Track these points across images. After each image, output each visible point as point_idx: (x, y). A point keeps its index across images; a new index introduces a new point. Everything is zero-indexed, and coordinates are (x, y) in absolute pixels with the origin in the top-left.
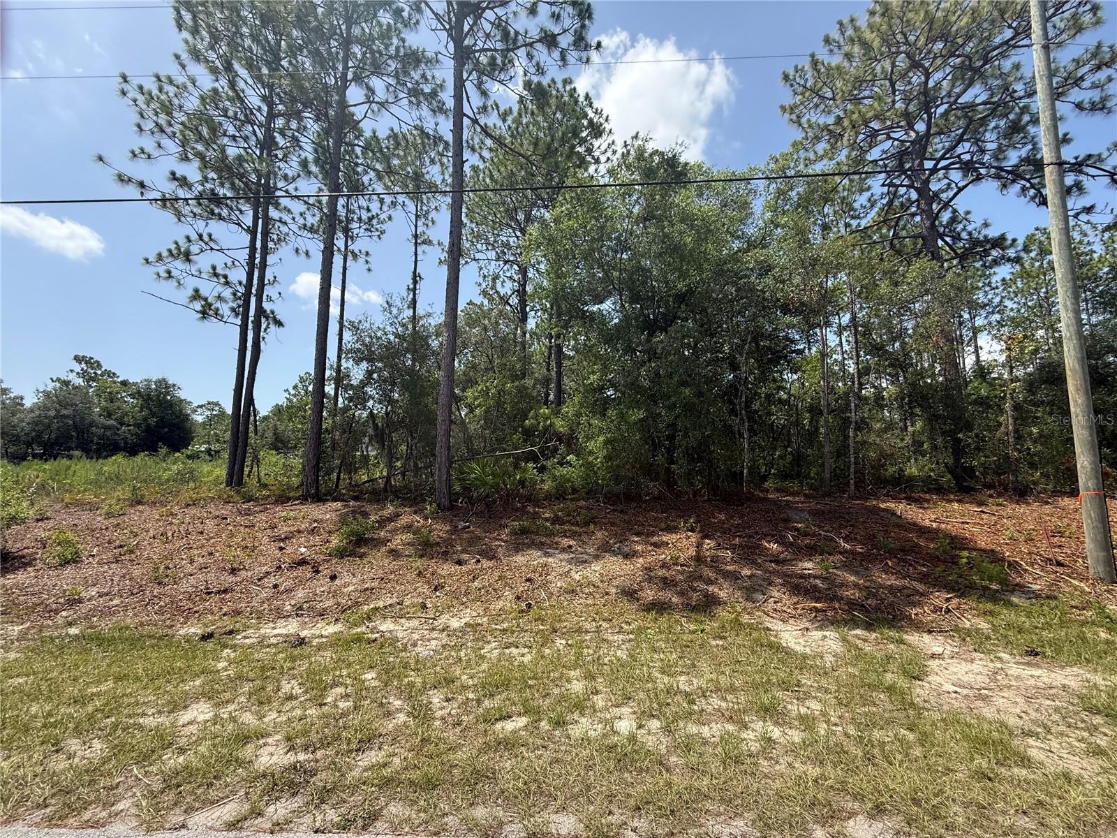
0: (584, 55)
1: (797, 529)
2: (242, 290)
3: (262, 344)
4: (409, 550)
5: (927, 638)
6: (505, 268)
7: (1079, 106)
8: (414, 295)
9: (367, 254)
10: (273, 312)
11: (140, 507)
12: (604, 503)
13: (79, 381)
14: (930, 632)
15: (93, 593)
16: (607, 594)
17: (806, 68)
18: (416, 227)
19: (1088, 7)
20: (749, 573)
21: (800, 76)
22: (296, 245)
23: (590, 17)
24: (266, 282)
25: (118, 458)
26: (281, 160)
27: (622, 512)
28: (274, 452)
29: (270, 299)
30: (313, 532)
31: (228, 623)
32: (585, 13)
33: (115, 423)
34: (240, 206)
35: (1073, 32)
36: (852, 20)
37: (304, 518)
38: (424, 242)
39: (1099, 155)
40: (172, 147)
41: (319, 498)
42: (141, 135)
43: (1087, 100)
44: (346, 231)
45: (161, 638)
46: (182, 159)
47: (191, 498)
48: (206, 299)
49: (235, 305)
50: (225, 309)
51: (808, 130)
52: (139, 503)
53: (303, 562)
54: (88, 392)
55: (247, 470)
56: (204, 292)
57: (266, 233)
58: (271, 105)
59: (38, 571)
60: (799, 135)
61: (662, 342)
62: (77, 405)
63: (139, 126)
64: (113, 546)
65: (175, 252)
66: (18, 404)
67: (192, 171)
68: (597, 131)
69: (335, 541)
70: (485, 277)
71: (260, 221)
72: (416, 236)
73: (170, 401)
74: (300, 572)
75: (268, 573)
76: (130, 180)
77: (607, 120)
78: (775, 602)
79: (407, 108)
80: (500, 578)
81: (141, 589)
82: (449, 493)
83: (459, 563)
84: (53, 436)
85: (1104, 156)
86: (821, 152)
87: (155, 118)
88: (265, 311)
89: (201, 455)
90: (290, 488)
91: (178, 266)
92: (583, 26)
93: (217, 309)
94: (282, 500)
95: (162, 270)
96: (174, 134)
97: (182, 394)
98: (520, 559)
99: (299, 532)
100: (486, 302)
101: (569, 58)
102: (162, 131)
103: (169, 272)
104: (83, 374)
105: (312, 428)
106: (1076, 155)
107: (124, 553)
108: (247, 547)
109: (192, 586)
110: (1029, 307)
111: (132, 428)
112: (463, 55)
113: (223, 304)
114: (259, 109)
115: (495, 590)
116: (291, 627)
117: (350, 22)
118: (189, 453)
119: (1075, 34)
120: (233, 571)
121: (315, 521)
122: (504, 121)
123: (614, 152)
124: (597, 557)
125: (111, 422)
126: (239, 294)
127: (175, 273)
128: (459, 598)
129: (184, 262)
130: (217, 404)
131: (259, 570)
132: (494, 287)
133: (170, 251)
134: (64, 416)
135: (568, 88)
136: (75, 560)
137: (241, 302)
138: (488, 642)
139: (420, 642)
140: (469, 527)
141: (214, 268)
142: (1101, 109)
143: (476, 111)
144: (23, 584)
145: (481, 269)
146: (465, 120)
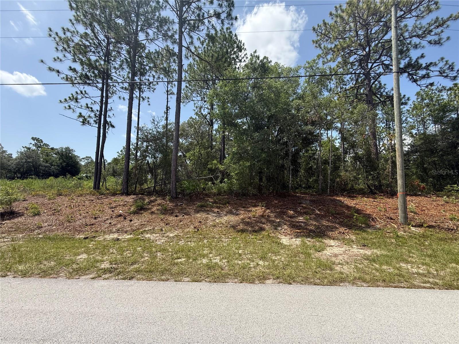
0: (230, 22)
1: (302, 206)
2: (98, 113)
3: (107, 134)
4: (159, 212)
5: (332, 241)
6: (205, 104)
7: (430, 42)
8: (167, 115)
9: (148, 98)
10: (110, 122)
11: (61, 197)
12: (234, 196)
13: (34, 148)
14: (333, 239)
15: (46, 225)
16: (227, 227)
17: (322, 26)
18: (168, 87)
19: (433, 3)
20: (278, 220)
21: (320, 29)
22: (119, 95)
23: (233, 6)
24: (108, 110)
25: (52, 178)
26: (113, 61)
27: (240, 200)
28: (113, 177)
29: (109, 117)
30: (124, 205)
31: (93, 234)
32: (231, 5)
33: (49, 165)
34: (97, 79)
35: (428, 12)
36: (340, 6)
37: (122, 201)
38: (171, 94)
39: (435, 63)
40: (70, 56)
41: (128, 194)
42: (57, 52)
43: (433, 40)
44: (140, 89)
45: (70, 238)
46: (74, 61)
47: (80, 193)
48: (84, 117)
49: (95, 119)
50: (92, 121)
51: (324, 50)
52: (60, 195)
53: (120, 215)
54: (38, 152)
55: (101, 184)
56: (83, 114)
57: (107, 91)
58: (108, 38)
59: (26, 217)
60: (320, 52)
61: (257, 136)
62: (34, 158)
63: (57, 48)
64: (52, 209)
65: (72, 98)
66: (10, 157)
67: (78, 67)
68: (240, 49)
69: (132, 209)
70: (197, 107)
71: (105, 86)
72: (168, 91)
73: (71, 156)
74: (119, 219)
75: (108, 219)
76: (53, 70)
77: (243, 45)
78: (285, 230)
79: (161, 41)
80: (190, 221)
81: (63, 224)
82: (176, 192)
83: (176, 216)
84: (25, 170)
85: (437, 63)
86: (329, 59)
87: (63, 45)
88: (107, 122)
89: (84, 178)
90: (117, 191)
91: (73, 104)
92: (231, 10)
93: (89, 121)
94: (114, 194)
95: (67, 105)
96: (70, 51)
97: (76, 154)
98: (198, 215)
99: (120, 205)
100: (197, 117)
101: (224, 23)
102: (66, 50)
103: (69, 106)
104: (35, 145)
105: (125, 167)
106: (426, 62)
107: (56, 212)
108: (100, 210)
109: (81, 223)
110: (418, 121)
111: (56, 167)
112: (182, 22)
113: (91, 119)
114: (104, 40)
115: (187, 225)
116: (116, 236)
117: (139, 7)
118: (79, 177)
119: (429, 13)
120: (95, 218)
121: (126, 202)
122: (202, 45)
123: (247, 58)
124: (226, 215)
125: (48, 164)
126: (97, 115)
127: (72, 107)
128: (175, 227)
129: (75, 102)
130: (90, 157)
131: (104, 218)
132: (200, 111)
133: (70, 97)
134: (29, 162)
135: (228, 31)
136: (38, 214)
137: (98, 118)
138: (181, 241)
139: (158, 240)
140: (182, 204)
141: (87, 105)
142: (438, 44)
143: (188, 43)
144: (21, 222)
145: (195, 104)
146: (183, 48)
